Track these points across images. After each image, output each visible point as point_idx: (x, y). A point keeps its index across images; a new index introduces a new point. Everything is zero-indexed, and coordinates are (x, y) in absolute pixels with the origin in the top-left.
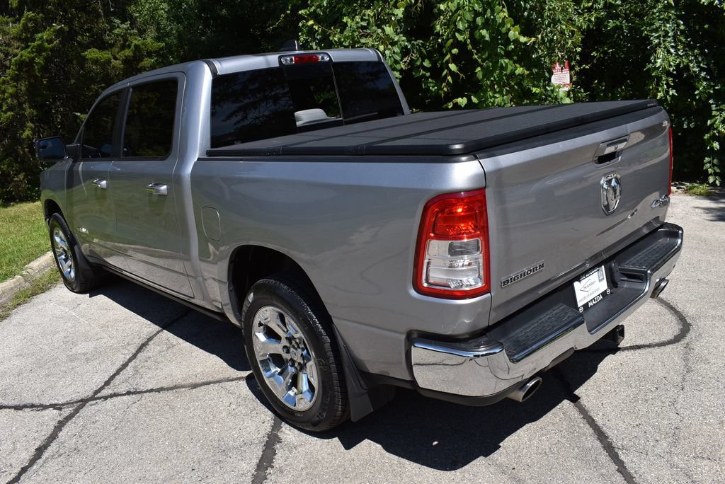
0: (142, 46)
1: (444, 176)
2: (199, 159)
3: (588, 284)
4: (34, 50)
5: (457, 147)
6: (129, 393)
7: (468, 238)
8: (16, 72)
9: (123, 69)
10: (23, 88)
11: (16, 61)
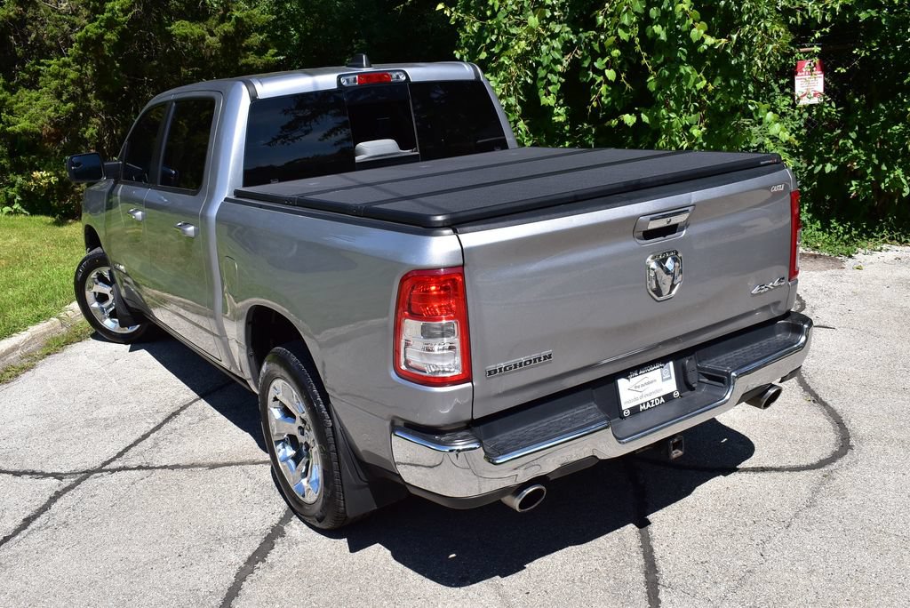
0: (245, 20)
1: (419, 250)
2: (226, 199)
3: (643, 382)
4: (102, 24)
5: (440, 218)
6: (139, 468)
7: (447, 319)
8: (80, 52)
9: (220, 49)
10: (89, 72)
11: (80, 37)
